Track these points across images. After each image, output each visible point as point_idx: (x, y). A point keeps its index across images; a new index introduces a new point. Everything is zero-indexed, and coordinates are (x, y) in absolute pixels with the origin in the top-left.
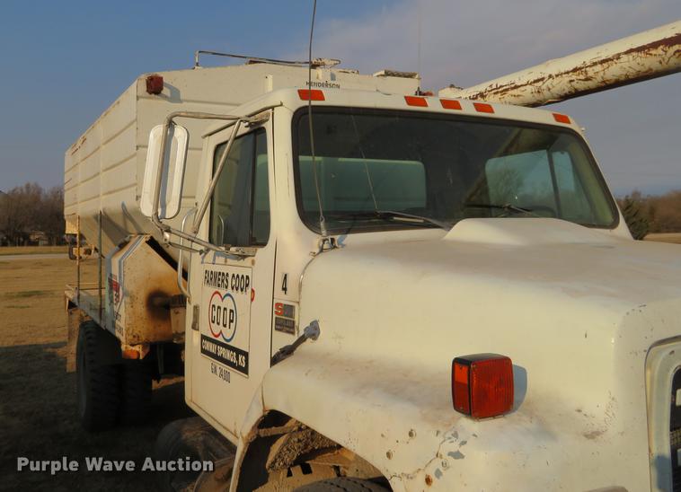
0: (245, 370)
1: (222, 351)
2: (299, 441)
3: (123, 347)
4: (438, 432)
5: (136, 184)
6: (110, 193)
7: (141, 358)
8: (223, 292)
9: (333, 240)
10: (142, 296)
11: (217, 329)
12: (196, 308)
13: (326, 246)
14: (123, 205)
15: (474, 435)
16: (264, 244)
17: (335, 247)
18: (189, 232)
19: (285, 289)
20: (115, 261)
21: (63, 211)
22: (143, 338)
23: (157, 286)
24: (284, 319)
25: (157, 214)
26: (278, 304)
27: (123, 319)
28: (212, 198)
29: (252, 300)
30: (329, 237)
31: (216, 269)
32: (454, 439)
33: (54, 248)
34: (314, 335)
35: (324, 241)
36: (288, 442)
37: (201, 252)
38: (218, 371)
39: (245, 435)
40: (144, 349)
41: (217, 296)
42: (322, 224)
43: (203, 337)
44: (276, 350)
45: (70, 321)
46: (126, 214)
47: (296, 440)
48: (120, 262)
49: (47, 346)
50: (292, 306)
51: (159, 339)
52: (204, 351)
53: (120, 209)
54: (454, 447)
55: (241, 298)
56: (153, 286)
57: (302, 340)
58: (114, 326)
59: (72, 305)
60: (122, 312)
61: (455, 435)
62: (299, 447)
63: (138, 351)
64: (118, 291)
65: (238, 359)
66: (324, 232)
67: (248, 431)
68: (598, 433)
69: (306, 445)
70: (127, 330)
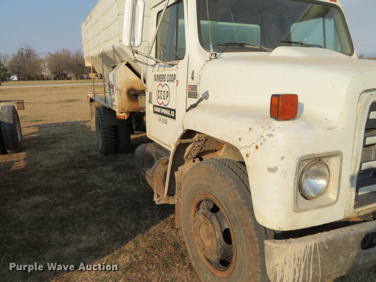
0: (174, 118)
1: (163, 111)
2: (199, 146)
3: (117, 114)
4: (262, 127)
5: (119, 34)
6: (106, 41)
7: (126, 118)
8: (163, 83)
9: (216, 54)
10: (125, 91)
11: (160, 101)
12: (150, 93)
13: (213, 57)
14: (113, 46)
15: (279, 127)
16: (182, 59)
17: (217, 58)
18: (147, 53)
19: (193, 78)
20: (111, 75)
21: (83, 56)
22: (126, 110)
23: (131, 86)
24: (192, 92)
25: (131, 44)
26: (189, 86)
27: (116, 101)
28: (156, 38)
29: (177, 85)
30: (214, 53)
31: (159, 73)
32: (269, 129)
33: (79, 81)
34: (206, 97)
35: (212, 54)
36: (193, 147)
37: (152, 66)
38: (162, 120)
39: (175, 142)
40: (127, 114)
41: (160, 86)
42: (211, 46)
43: (154, 106)
44: (188, 106)
45: (91, 108)
46: (115, 51)
47: (197, 145)
48: (113, 74)
49: (81, 122)
50: (196, 86)
51: (133, 110)
52: (155, 112)
53: (112, 49)
54: (269, 132)
55: (172, 85)
56: (129, 86)
57: (201, 100)
58: (112, 106)
59: (92, 100)
60: (116, 98)
61: (270, 127)
62: (198, 149)
63: (124, 116)
64: (113, 88)
65: (170, 113)
66: (212, 50)
67: (176, 140)
68: (333, 128)
69: (202, 148)
70: (119, 106)
